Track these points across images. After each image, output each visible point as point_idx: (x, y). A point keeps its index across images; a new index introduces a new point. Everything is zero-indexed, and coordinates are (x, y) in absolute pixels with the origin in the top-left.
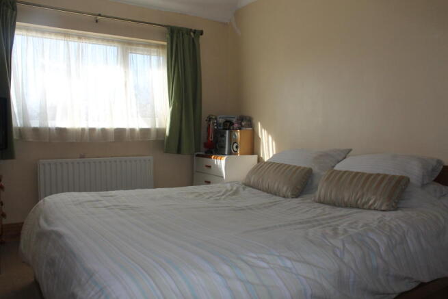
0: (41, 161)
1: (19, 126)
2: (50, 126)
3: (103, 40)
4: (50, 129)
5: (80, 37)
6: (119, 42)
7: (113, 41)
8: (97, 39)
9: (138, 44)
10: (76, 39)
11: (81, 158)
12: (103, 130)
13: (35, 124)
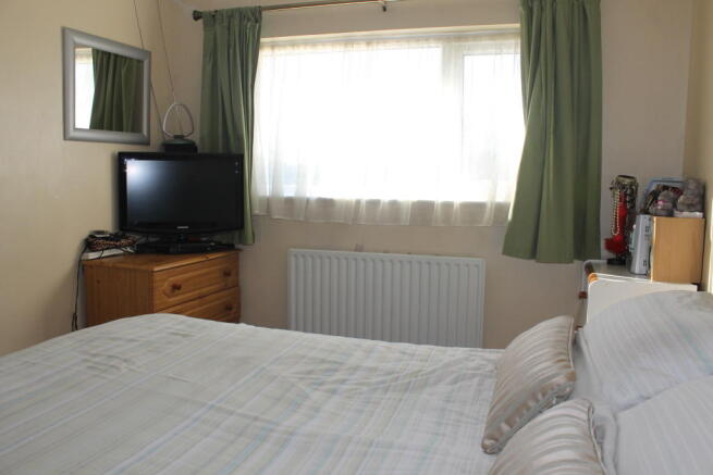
0: (293, 250)
1: (268, 194)
2: (308, 195)
3: (409, 39)
4: (308, 200)
5: (369, 42)
6: (439, 38)
7: (427, 38)
8: (398, 40)
9: (476, 37)
10: (363, 46)
11: (356, 250)
12: (394, 205)
13: (289, 191)
